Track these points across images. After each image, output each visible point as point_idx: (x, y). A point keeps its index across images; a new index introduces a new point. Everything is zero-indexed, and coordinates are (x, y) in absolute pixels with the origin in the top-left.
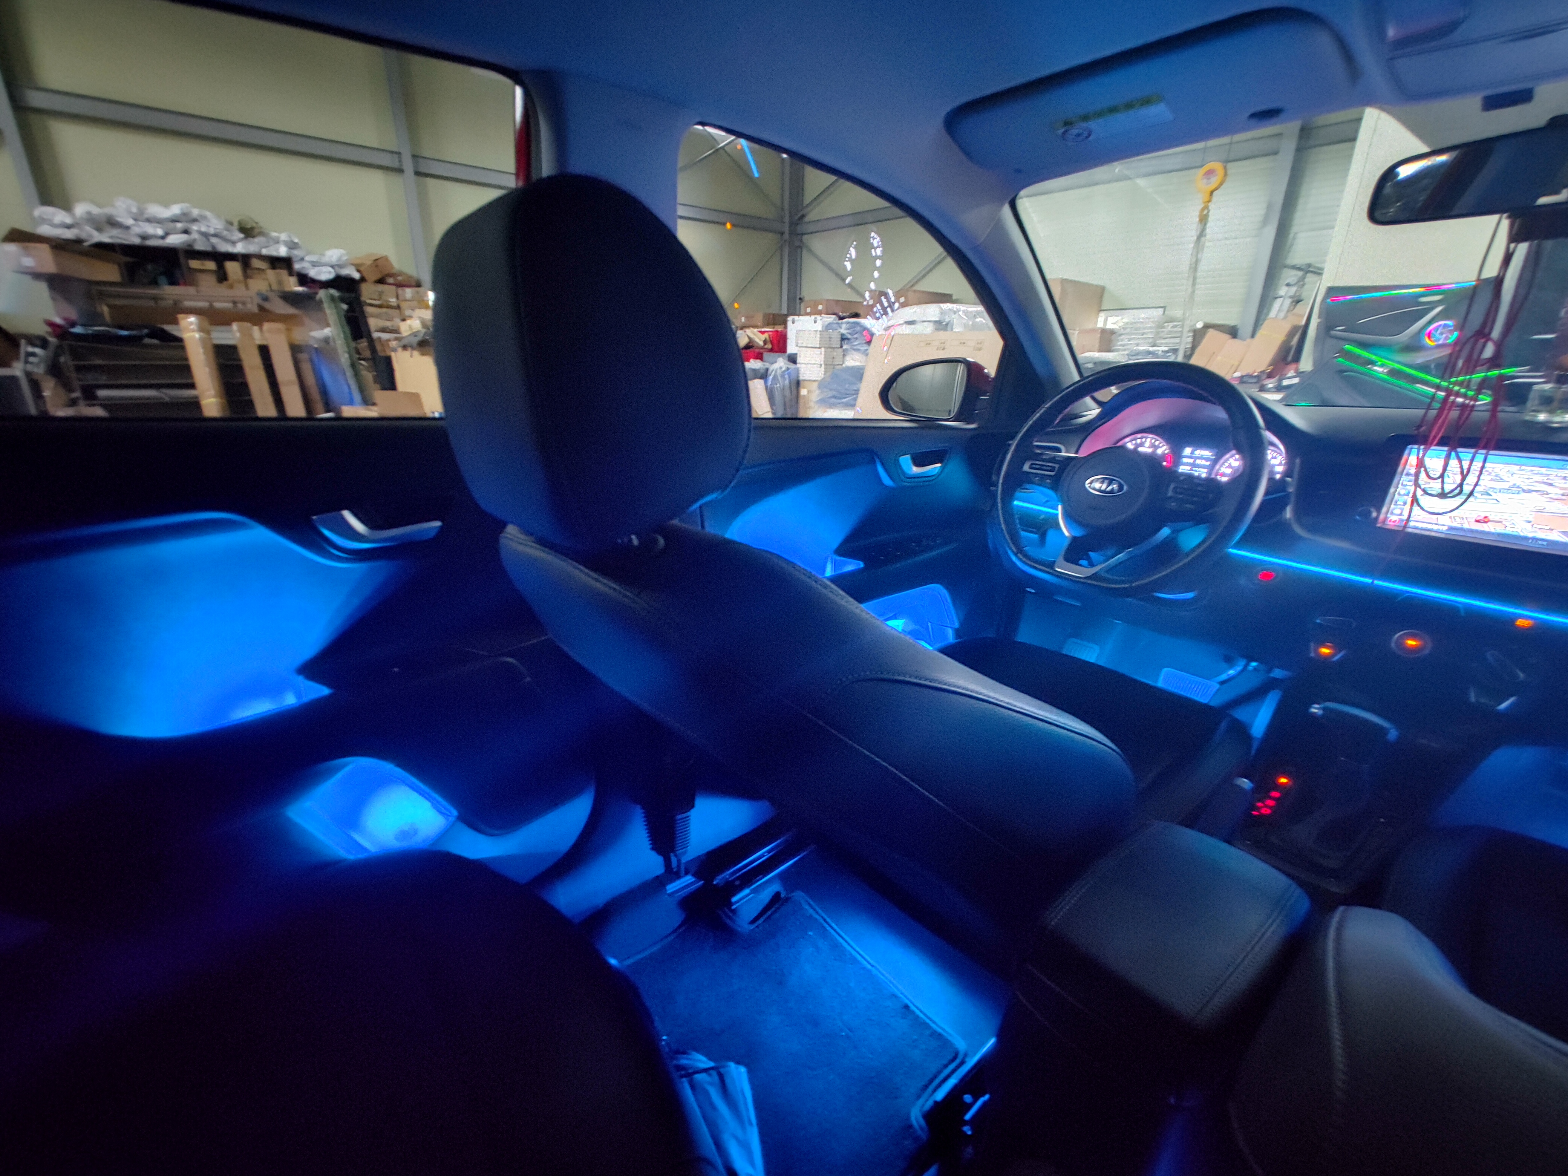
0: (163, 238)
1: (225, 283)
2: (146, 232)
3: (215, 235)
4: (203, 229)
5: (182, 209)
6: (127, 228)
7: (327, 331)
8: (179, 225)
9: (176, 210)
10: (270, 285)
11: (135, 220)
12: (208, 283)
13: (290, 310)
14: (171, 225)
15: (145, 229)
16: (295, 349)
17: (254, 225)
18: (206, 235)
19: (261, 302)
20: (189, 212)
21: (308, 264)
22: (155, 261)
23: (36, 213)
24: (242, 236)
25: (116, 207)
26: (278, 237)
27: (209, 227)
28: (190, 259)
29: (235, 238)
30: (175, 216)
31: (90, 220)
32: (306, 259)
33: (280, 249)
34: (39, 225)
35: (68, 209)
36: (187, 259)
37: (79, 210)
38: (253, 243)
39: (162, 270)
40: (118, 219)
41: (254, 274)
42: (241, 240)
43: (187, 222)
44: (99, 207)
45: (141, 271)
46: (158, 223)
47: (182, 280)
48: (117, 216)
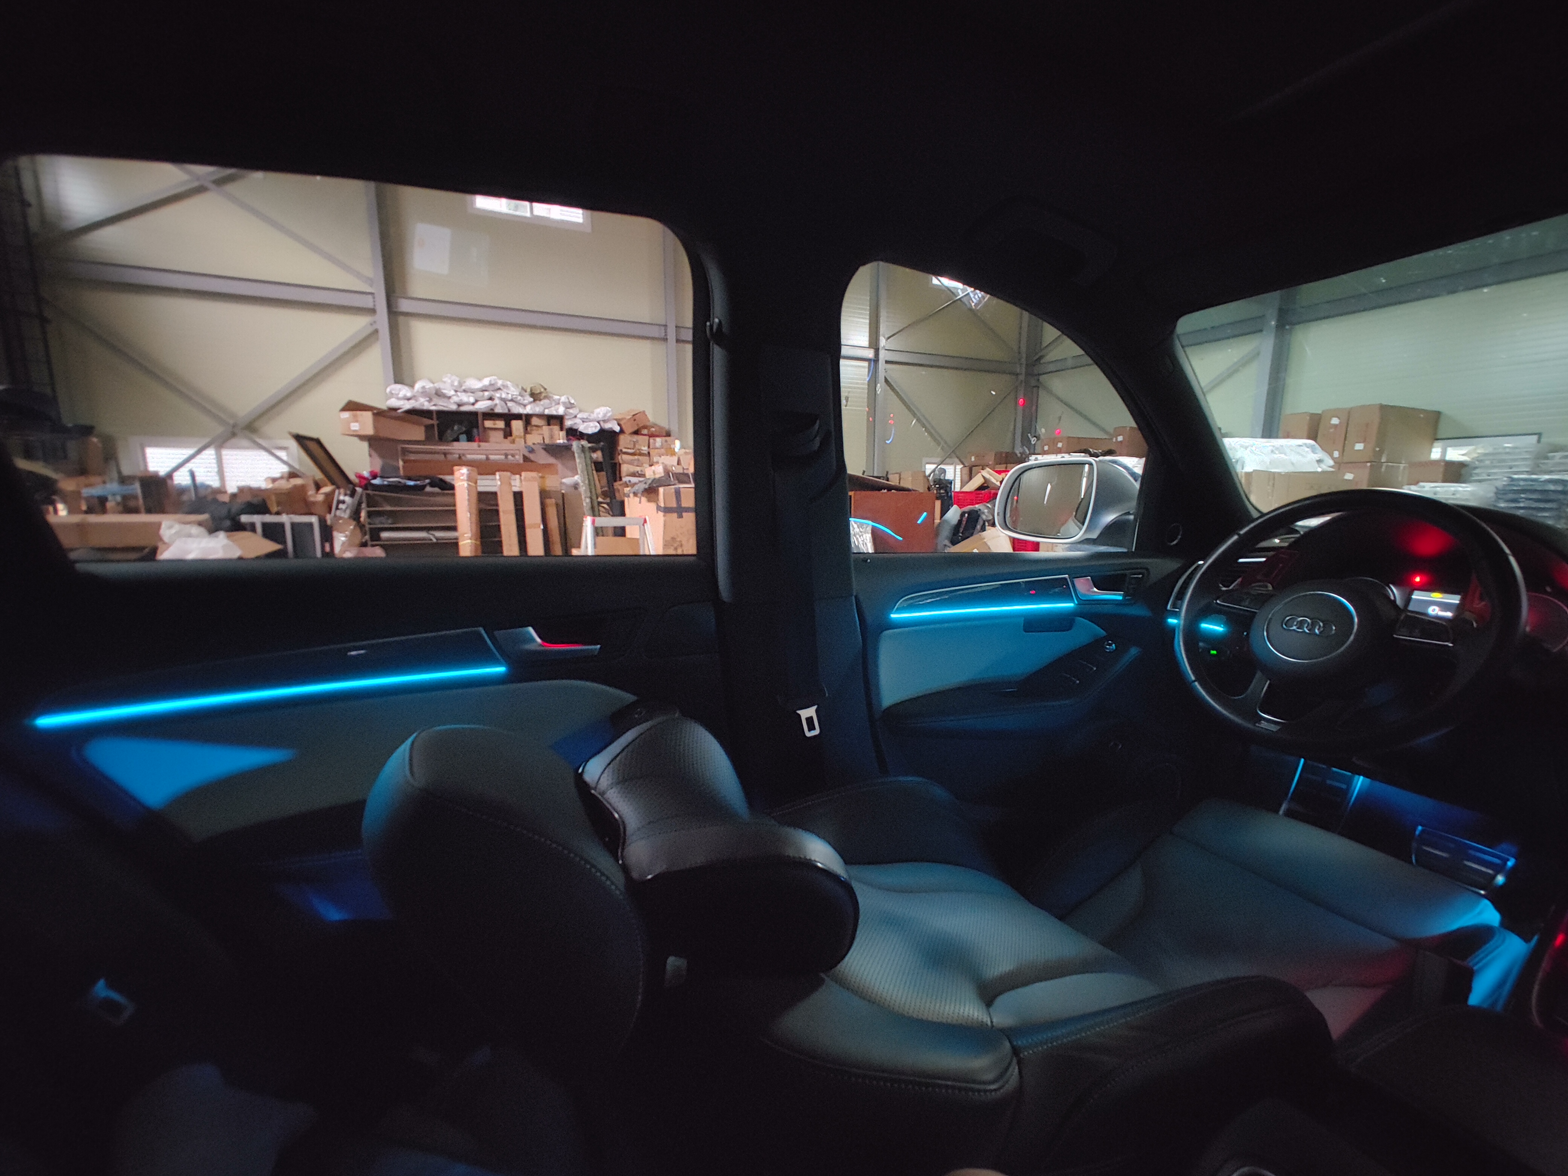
0: (473, 404)
1: (509, 438)
2: (461, 400)
3: (512, 400)
4: (504, 396)
5: (490, 381)
6: (449, 398)
7: (577, 478)
8: (486, 394)
9: (486, 382)
10: (543, 438)
11: (456, 391)
12: (496, 437)
13: (551, 460)
14: (481, 393)
15: (460, 398)
16: (544, 495)
17: (542, 390)
18: (505, 401)
19: (527, 454)
20: (496, 383)
21: (577, 421)
22: (460, 423)
23: (388, 390)
24: (532, 399)
25: (445, 382)
26: (559, 400)
27: (508, 394)
28: (486, 420)
29: (526, 402)
30: (485, 386)
31: (424, 393)
32: (578, 416)
33: (558, 409)
34: (387, 400)
35: (412, 386)
36: (484, 419)
37: (418, 386)
38: (538, 406)
39: (464, 429)
40: (444, 391)
41: (531, 430)
42: (530, 403)
43: (493, 391)
44: (433, 383)
45: (449, 431)
46: (472, 393)
47: (477, 438)
48: (444, 389)
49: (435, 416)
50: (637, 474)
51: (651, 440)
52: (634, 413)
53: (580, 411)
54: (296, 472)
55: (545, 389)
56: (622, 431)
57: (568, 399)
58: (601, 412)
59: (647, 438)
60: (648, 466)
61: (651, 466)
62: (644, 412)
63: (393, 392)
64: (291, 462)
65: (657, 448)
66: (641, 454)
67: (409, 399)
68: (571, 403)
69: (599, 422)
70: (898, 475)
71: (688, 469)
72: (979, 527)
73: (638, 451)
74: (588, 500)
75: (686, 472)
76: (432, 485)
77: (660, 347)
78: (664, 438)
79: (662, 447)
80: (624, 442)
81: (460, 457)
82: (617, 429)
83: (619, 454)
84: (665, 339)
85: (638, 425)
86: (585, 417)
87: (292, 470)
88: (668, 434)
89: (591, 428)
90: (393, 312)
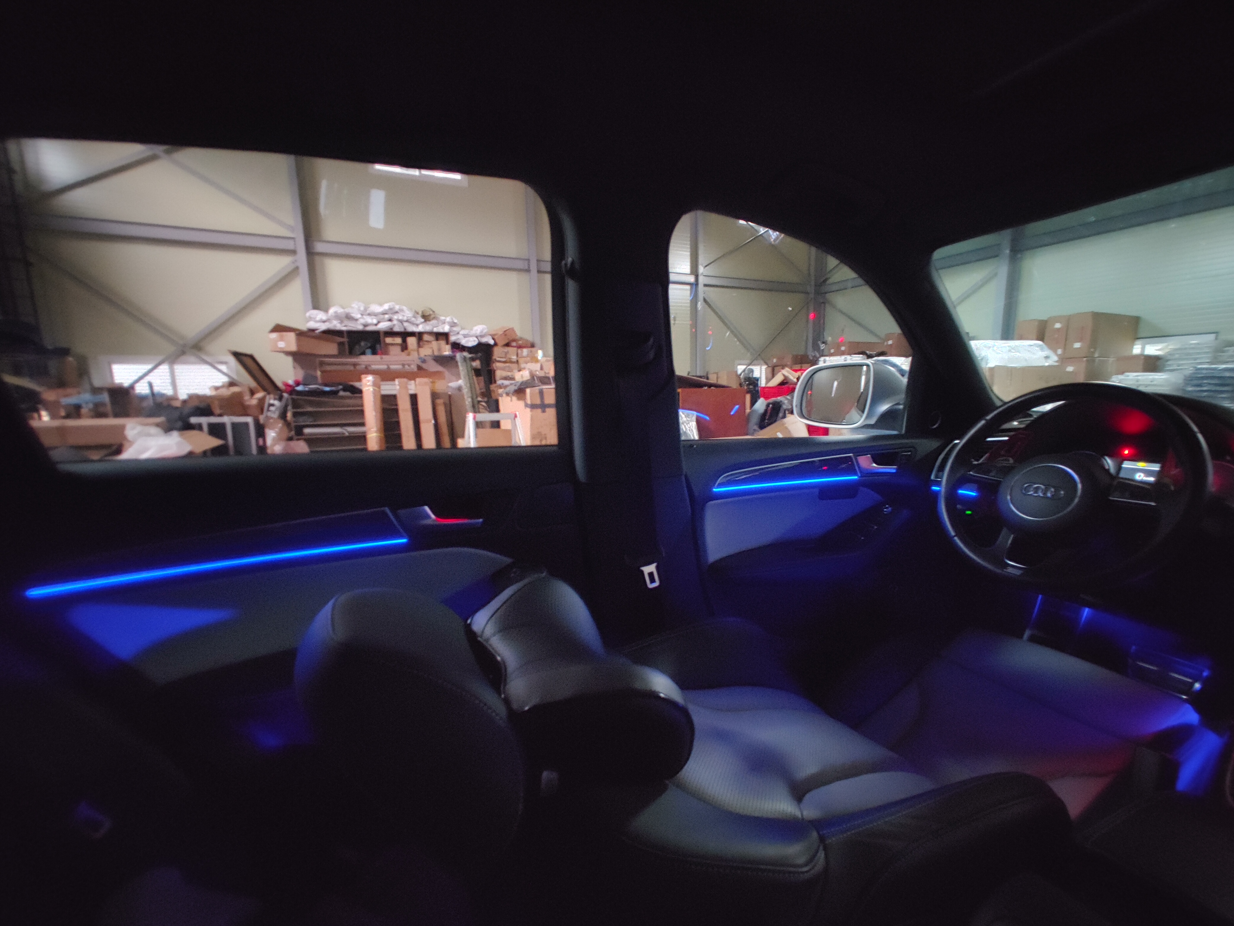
0: (376, 325)
1: (406, 351)
2: (366, 322)
3: (407, 321)
4: (400, 318)
5: (390, 306)
6: (357, 320)
7: (461, 382)
8: (387, 316)
9: (386, 307)
10: (433, 351)
11: (362, 315)
12: (395, 351)
13: (439, 368)
14: (382, 316)
15: (367, 320)
16: (434, 396)
17: (431, 313)
18: (401, 321)
19: (420, 364)
20: (394, 308)
21: (460, 336)
22: (365, 340)
23: (308, 314)
24: (423, 320)
25: (352, 308)
26: (445, 320)
27: (404, 316)
28: (387, 337)
29: (418, 322)
30: (386, 310)
31: (337, 317)
32: (460, 333)
33: (444, 328)
34: (308, 321)
35: (326, 311)
36: (385, 337)
37: (332, 311)
38: (428, 325)
39: (369, 345)
40: (353, 315)
41: (424, 344)
42: (423, 322)
43: (391, 314)
44: (343, 308)
45: (357, 347)
46: (375, 316)
47: (379, 351)
48: (353, 313)
49: (345, 334)
50: (508, 378)
51: (519, 351)
52: (505, 330)
53: (463, 329)
54: (234, 382)
55: (434, 312)
56: (496, 344)
57: (452, 319)
58: (478, 329)
59: (515, 349)
60: (516, 371)
61: (519, 371)
62: (512, 330)
63: (312, 316)
64: (230, 374)
65: (524, 357)
66: (511, 362)
67: (324, 322)
68: (455, 323)
69: (477, 337)
70: (715, 376)
71: (549, 373)
72: (781, 415)
73: (508, 360)
74: (470, 400)
75: (547, 375)
76: (344, 390)
77: (524, 277)
78: (529, 349)
79: (528, 356)
80: (498, 353)
81: (366, 368)
82: (492, 342)
83: (494, 362)
84: (528, 271)
85: (509, 339)
86: (466, 334)
87: (231, 380)
88: (533, 346)
89: (471, 342)
90: (310, 253)
